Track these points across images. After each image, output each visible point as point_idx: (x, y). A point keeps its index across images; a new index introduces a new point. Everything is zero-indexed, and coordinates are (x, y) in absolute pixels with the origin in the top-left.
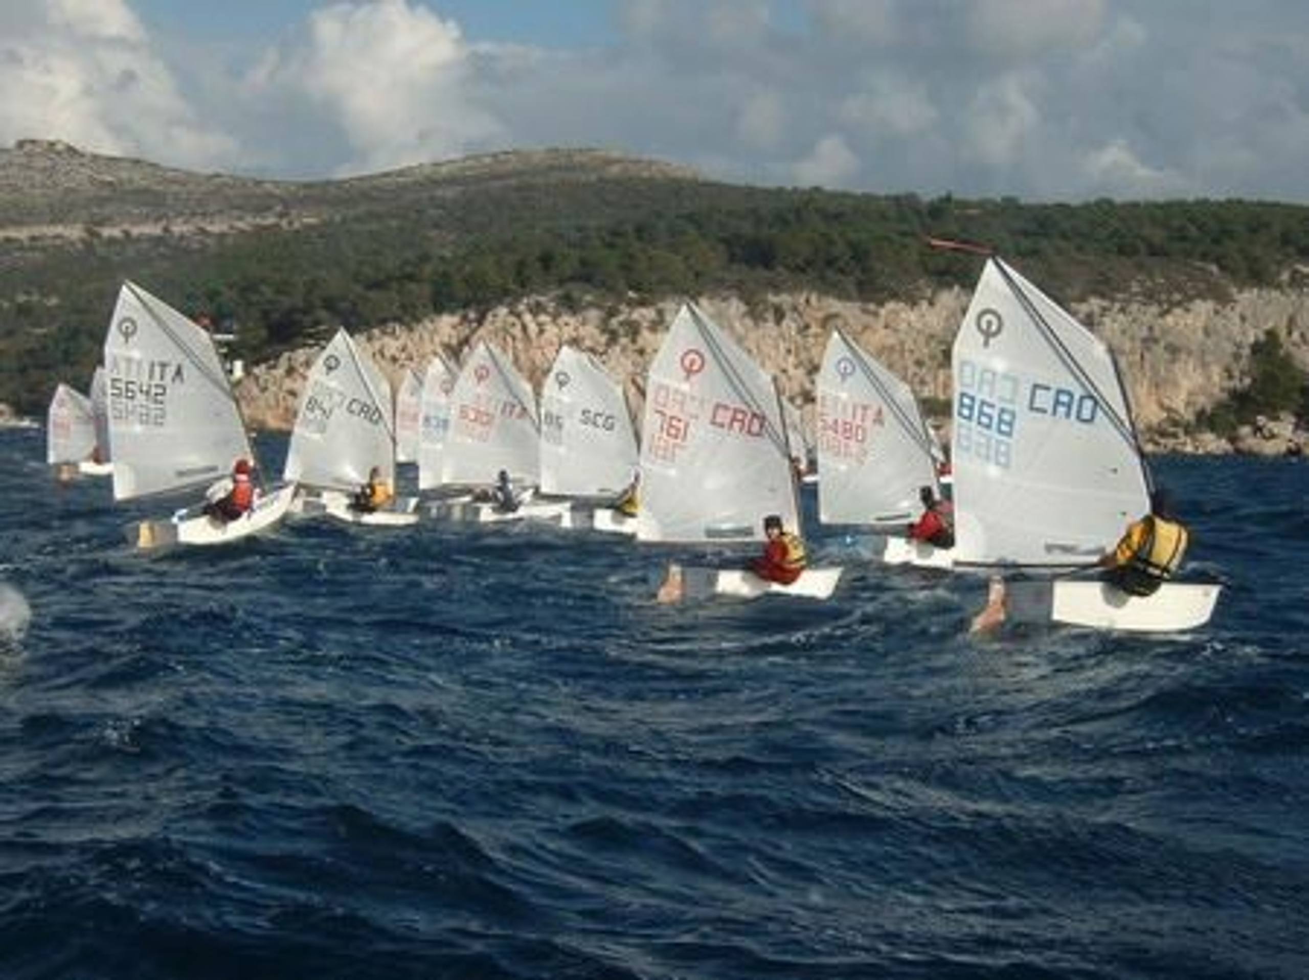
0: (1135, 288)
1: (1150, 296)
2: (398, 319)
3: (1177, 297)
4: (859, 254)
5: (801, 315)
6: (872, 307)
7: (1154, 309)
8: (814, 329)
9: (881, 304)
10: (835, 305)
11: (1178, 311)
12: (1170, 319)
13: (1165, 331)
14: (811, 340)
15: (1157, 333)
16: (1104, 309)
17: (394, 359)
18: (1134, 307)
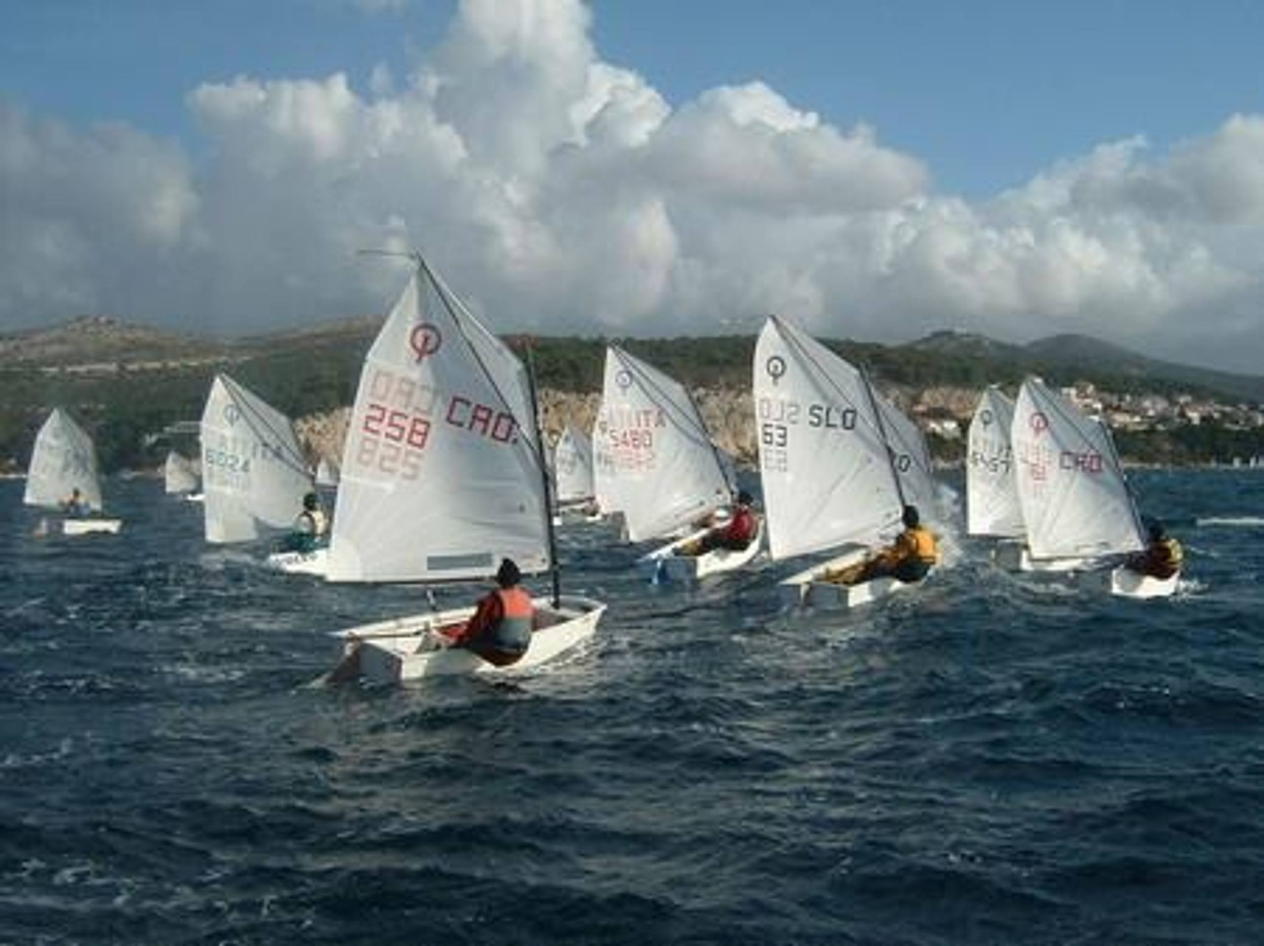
0: (722, 381)
1: (729, 387)
2: (320, 410)
3: (743, 386)
4: (574, 367)
5: (544, 403)
6: (582, 396)
7: (732, 393)
8: (552, 410)
9: (587, 394)
10: (561, 396)
11: (744, 395)
12: (740, 400)
13: (740, 405)
14: (549, 415)
15: (735, 406)
16: (707, 395)
17: (319, 433)
18: (721, 394)
